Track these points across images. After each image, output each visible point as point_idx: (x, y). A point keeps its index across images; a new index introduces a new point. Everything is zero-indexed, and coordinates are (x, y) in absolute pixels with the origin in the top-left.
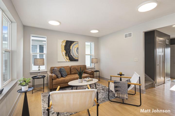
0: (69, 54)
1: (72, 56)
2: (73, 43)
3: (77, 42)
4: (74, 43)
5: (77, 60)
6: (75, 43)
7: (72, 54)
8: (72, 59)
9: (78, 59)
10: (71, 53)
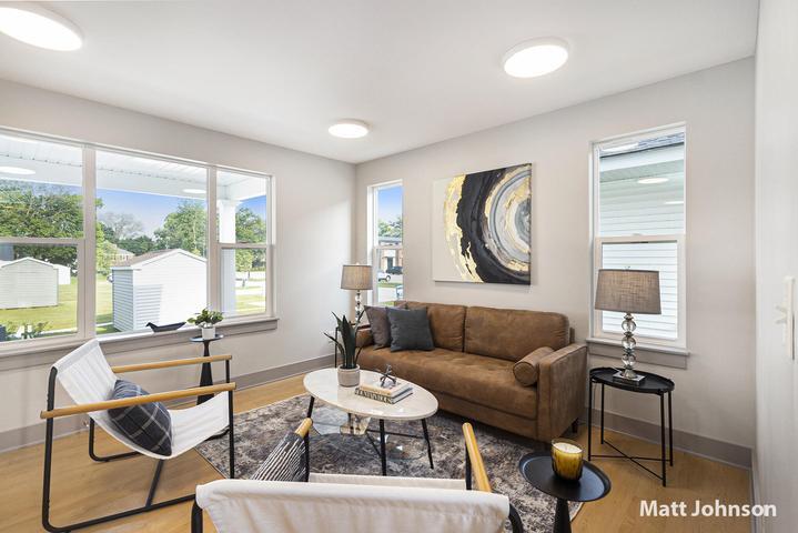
0: (477, 241)
1: (495, 252)
2: (498, 181)
3: (519, 170)
4: (503, 182)
5: (522, 280)
6: (507, 177)
7: (490, 244)
8: (492, 271)
9: (529, 274)
10: (487, 239)
